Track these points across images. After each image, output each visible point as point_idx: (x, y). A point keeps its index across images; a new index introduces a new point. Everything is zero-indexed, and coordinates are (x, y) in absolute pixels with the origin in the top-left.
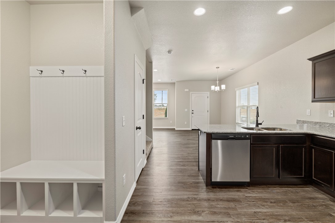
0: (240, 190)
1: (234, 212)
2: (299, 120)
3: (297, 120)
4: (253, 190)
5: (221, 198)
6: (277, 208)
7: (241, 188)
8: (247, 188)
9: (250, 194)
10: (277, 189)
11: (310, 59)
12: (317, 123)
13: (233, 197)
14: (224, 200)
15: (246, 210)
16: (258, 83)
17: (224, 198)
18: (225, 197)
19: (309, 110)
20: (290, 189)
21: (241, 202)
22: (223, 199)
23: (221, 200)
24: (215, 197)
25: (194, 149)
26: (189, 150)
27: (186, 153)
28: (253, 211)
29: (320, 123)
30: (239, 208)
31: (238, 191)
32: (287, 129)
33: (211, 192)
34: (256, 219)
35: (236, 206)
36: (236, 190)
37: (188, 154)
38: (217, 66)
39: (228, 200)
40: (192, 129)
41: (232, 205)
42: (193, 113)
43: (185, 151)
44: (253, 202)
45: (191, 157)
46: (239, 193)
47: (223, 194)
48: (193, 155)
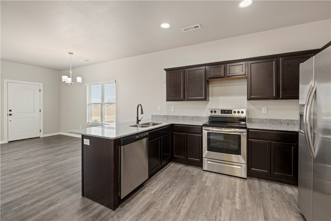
0: (144, 192)
1: (161, 215)
2: (153, 115)
3: (152, 115)
4: (152, 185)
5: (140, 212)
6: (175, 189)
7: (143, 189)
8: (147, 186)
9: (153, 190)
10: (161, 174)
11: (165, 70)
12: (165, 116)
13: (146, 202)
14: (144, 212)
15: (165, 207)
16: (116, 81)
17: (142, 209)
18: (141, 207)
19: (160, 107)
20: (166, 170)
21: (156, 202)
22: (142, 211)
23: (142, 213)
24: (134, 215)
25: (44, 172)
26: (36, 176)
27: (35, 183)
28: (169, 202)
29: (167, 116)
30: (160, 209)
31: (144, 194)
32: (161, 123)
33: (124, 213)
34: (176, 208)
35: (156, 209)
36: (142, 194)
37: (41, 182)
38: (71, 51)
39: (147, 208)
40: (10, 142)
41: (153, 210)
42: (10, 115)
43: (30, 180)
44: (161, 195)
45: (52, 185)
46: (147, 195)
47: (137, 205)
48: (52, 180)
